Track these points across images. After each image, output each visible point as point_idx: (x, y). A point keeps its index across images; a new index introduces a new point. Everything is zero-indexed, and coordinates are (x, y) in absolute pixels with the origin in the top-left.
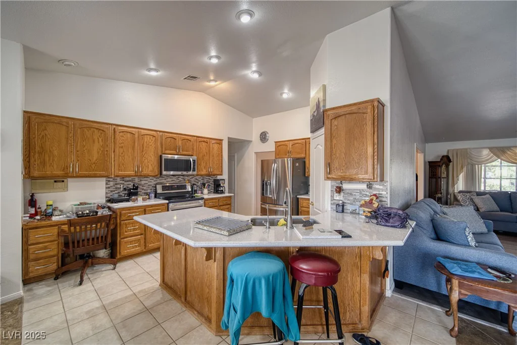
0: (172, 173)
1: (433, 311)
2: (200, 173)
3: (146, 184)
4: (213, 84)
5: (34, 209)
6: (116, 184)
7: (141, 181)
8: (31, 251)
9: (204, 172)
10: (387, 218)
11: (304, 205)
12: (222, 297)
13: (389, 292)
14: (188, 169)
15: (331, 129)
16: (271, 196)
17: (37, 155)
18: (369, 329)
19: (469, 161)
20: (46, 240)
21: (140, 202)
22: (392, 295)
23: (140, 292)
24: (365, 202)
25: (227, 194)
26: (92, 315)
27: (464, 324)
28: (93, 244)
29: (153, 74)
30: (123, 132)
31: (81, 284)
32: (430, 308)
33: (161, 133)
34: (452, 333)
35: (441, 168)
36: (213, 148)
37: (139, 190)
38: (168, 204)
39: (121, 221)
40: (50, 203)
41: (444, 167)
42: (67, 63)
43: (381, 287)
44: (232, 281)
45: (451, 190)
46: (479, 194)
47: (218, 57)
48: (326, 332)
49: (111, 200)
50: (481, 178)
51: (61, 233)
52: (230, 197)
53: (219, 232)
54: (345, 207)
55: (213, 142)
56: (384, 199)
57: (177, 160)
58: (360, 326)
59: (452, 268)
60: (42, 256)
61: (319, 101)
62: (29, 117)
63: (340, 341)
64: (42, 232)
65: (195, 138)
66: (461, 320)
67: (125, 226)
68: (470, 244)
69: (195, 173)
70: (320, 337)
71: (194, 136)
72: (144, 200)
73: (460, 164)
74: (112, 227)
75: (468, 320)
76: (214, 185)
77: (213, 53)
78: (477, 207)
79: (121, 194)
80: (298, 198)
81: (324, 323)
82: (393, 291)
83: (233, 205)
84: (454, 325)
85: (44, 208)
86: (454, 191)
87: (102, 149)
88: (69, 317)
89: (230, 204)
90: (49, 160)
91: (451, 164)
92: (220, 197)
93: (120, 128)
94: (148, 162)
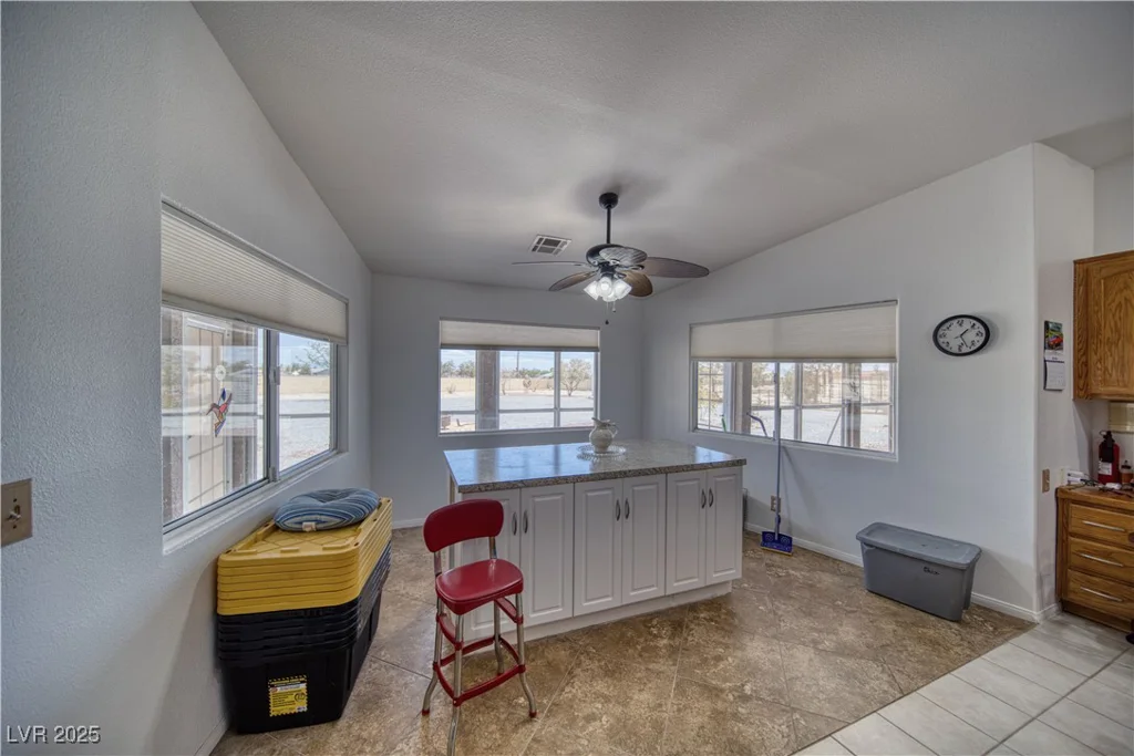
8: (1074, 549)
20: (1109, 539)
60: (1097, 568)
64: (1099, 518)
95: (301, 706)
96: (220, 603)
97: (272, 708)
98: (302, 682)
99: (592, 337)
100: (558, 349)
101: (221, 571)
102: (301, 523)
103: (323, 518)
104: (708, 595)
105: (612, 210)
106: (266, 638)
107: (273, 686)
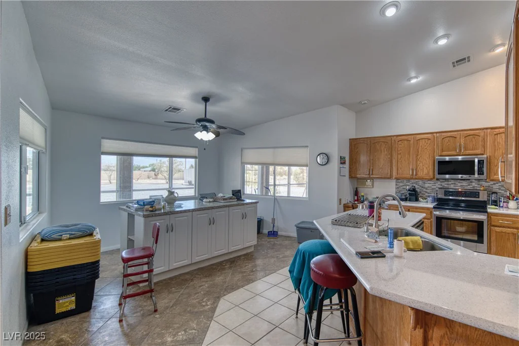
6: (404, 185)
30: (401, 140)
33: (438, 134)
38: (432, 209)
40: (363, 194)
65: (489, 130)
93: (399, 137)
94: (423, 165)
95: (73, 306)
96: (29, 267)
97: (57, 310)
98: (73, 296)
99: (194, 151)
100: (171, 156)
101: (29, 253)
102: (61, 235)
103: (73, 233)
104: (244, 252)
105: (207, 103)
106: (56, 279)
107: (57, 300)
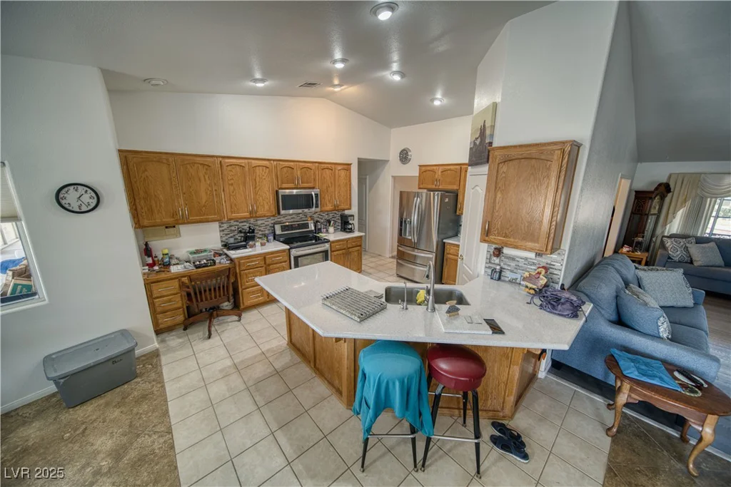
0: (291, 211)
1: (592, 400)
2: (323, 209)
3: (262, 225)
4: (337, 89)
5: (150, 259)
6: (231, 226)
7: (257, 221)
8: (157, 305)
9: (329, 207)
10: (554, 303)
11: (451, 251)
12: (353, 375)
13: (542, 374)
14: (309, 206)
15: (497, 178)
16: (410, 238)
17: (142, 202)
18: (512, 417)
19: (699, 192)
20: (169, 293)
21: (258, 249)
22: (546, 377)
23: (268, 351)
24: (530, 274)
25: (357, 234)
26: (225, 375)
27: (626, 421)
28: (215, 298)
29: (260, 85)
30: (231, 165)
31: (209, 337)
32: (588, 397)
33: (275, 163)
34: (609, 433)
35: (653, 201)
36: (339, 176)
37: (256, 231)
38: (289, 249)
39: (240, 271)
40: (166, 251)
41: (657, 199)
42: (153, 82)
43: (534, 367)
44: (364, 375)
45: (659, 231)
46: (700, 241)
47: (343, 60)
48: (462, 416)
49: (227, 246)
50: (710, 216)
51: (182, 285)
52: (361, 237)
53: (349, 315)
54: (503, 274)
55: (340, 168)
56: (556, 272)
57: (297, 196)
58: (501, 414)
59: (628, 368)
60: (167, 308)
61: (484, 125)
62: (126, 157)
63: (476, 441)
64: (164, 286)
65: (317, 164)
66: (625, 416)
67: (245, 277)
68: (661, 335)
69: (318, 209)
70: (456, 420)
71: (316, 162)
72: (262, 245)
73: (684, 194)
74: (232, 280)
75: (633, 417)
76: (341, 220)
77: (338, 55)
78: (691, 259)
79: (237, 237)
80: (444, 243)
81: (462, 407)
82: (548, 371)
83: (363, 246)
84: (614, 425)
85: (160, 257)
86: (663, 232)
87: (210, 189)
88: (205, 374)
89: (360, 246)
90: (156, 206)
91: (670, 195)
92: (349, 238)
93: (227, 160)
94: (263, 200)
